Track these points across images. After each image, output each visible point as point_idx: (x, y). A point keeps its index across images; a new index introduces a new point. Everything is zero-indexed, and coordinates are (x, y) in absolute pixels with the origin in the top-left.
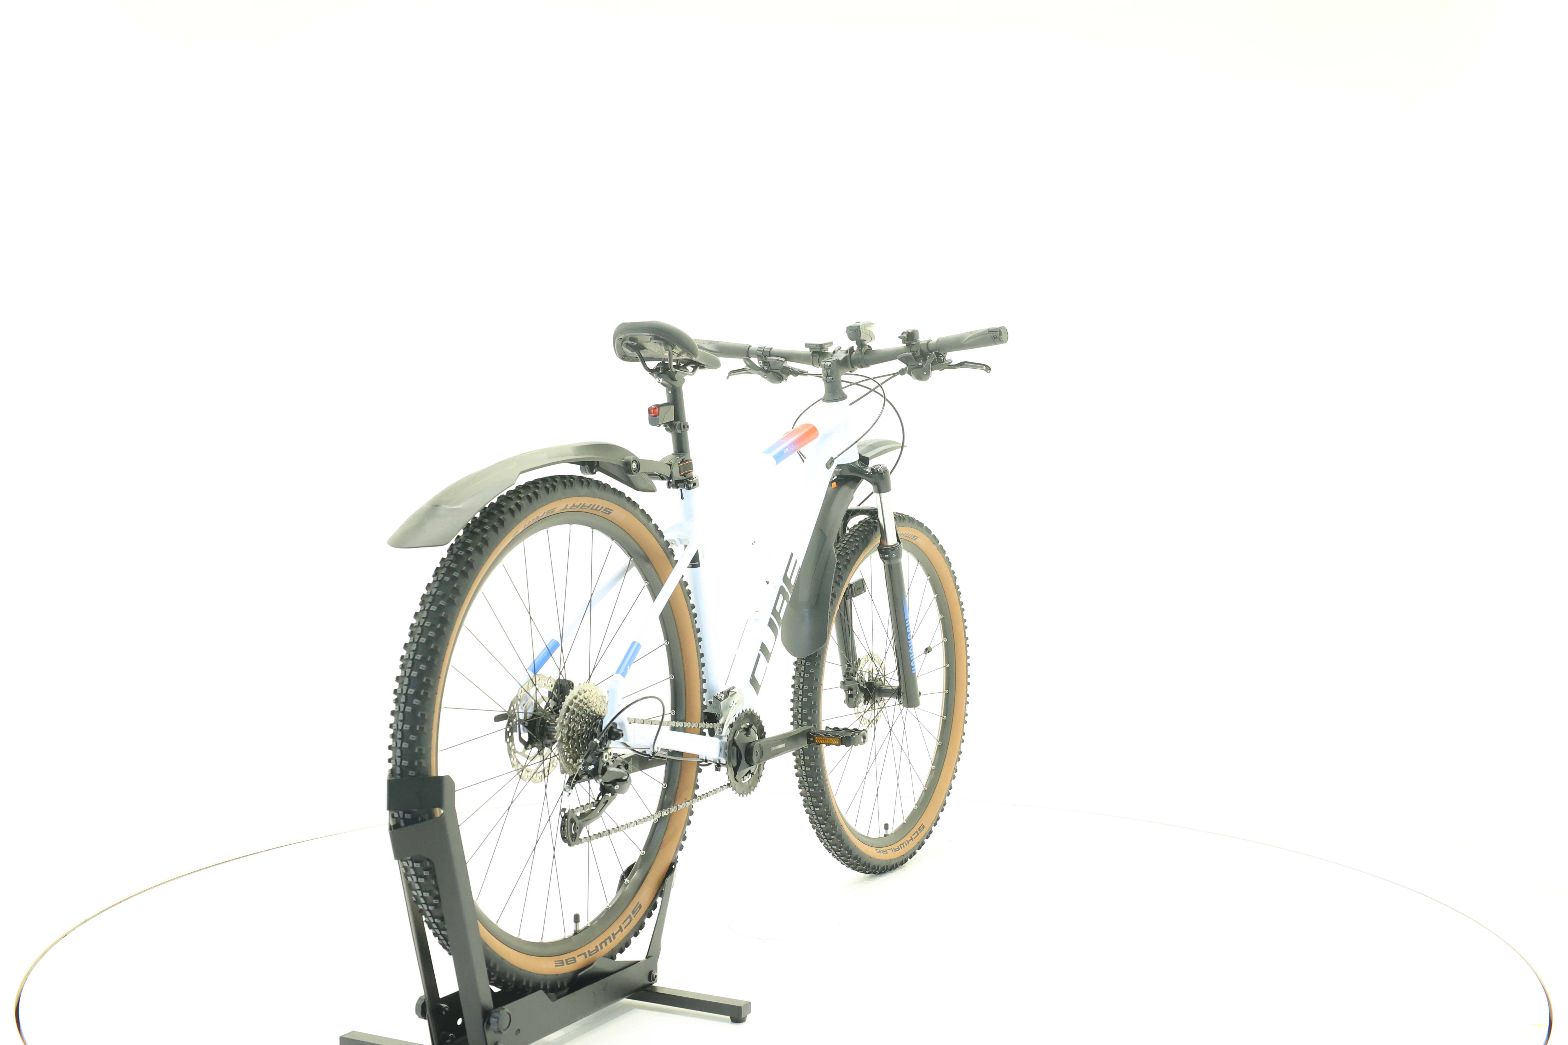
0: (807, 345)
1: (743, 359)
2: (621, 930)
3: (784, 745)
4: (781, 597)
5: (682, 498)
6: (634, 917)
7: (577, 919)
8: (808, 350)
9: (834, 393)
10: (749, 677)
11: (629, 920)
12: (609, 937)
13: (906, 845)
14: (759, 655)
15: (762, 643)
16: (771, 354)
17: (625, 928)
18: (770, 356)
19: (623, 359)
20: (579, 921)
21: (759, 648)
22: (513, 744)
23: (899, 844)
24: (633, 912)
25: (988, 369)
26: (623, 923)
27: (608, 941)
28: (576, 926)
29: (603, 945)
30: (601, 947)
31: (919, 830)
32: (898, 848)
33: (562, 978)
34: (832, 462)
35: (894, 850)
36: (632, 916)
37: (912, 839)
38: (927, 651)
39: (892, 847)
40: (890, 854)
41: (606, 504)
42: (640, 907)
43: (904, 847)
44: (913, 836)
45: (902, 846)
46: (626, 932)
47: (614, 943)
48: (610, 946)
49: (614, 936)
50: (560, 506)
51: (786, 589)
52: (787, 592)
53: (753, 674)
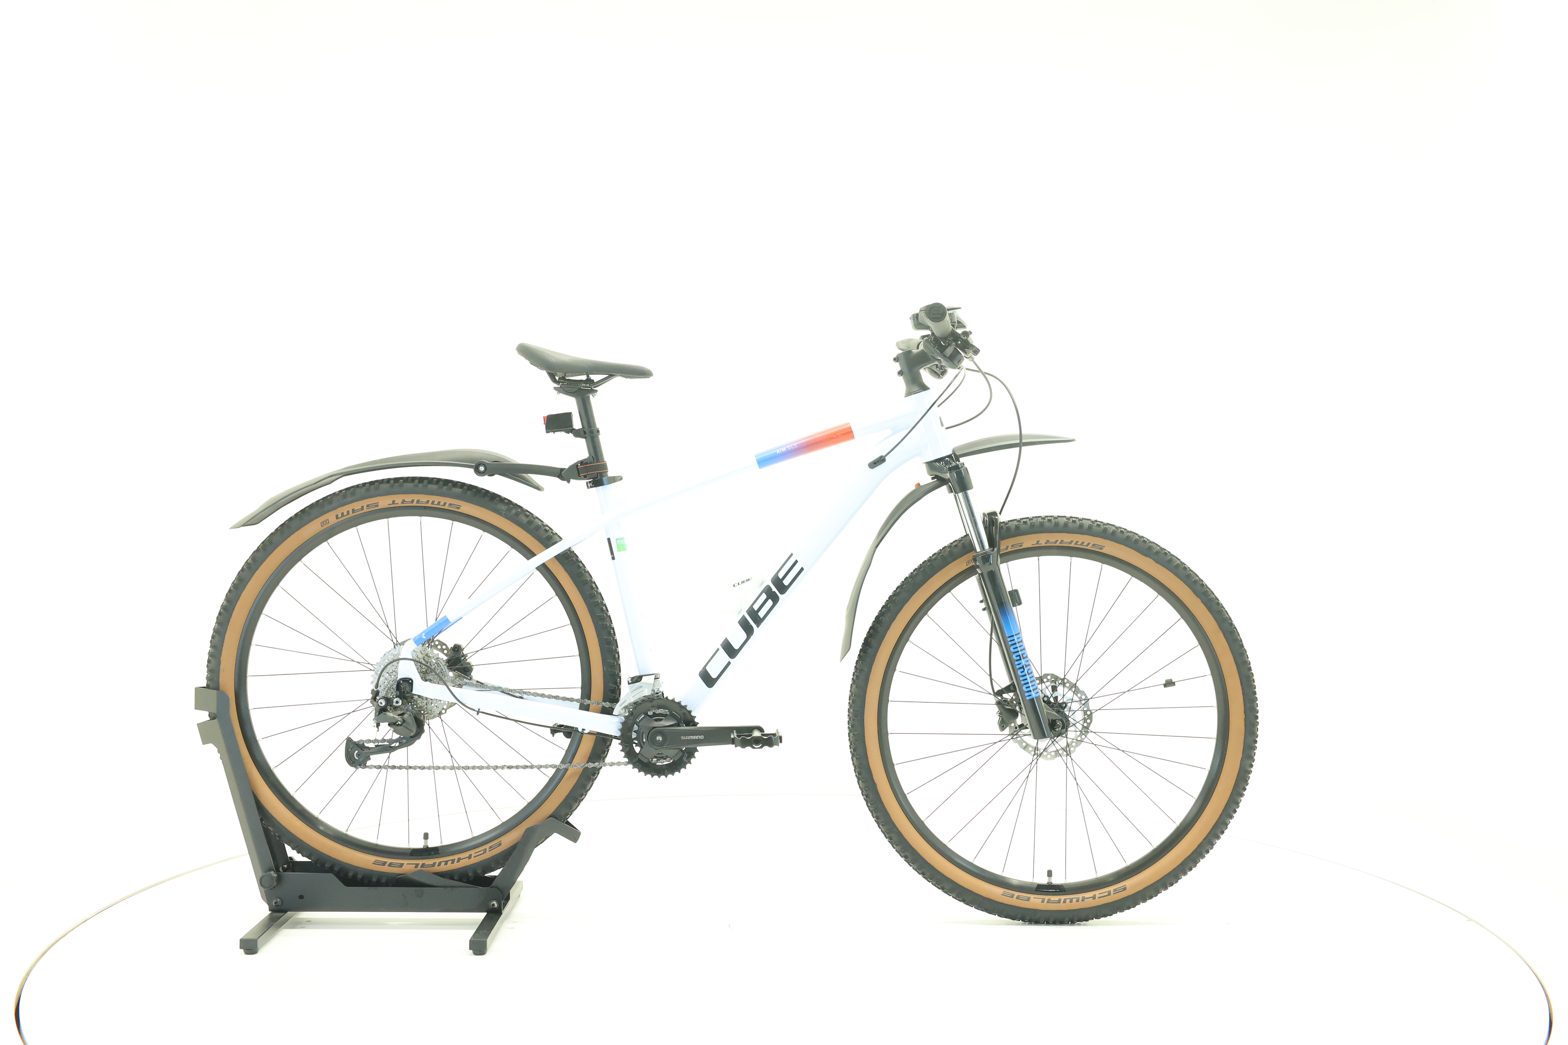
3: (701, 737)
4: (764, 596)
10: (700, 668)
11: (482, 852)
12: (455, 860)
13: (1078, 901)
14: (718, 649)
15: (726, 639)
20: (428, 838)
21: (721, 643)
23: (1062, 897)
24: (490, 847)
26: (475, 854)
27: (450, 863)
28: (424, 842)
29: (443, 864)
30: (439, 864)
31: (1115, 890)
32: (1059, 902)
33: (381, 875)
34: (881, 460)
35: (1049, 901)
36: (488, 850)
37: (1094, 898)
38: (1169, 683)
39: (1047, 898)
40: (1036, 902)
41: (449, 501)
42: (500, 844)
43: (1071, 901)
44: (1099, 894)
45: (1068, 901)
46: (473, 861)
47: (456, 866)
48: (450, 867)
49: (459, 860)
50: (384, 502)
51: (774, 589)
52: (774, 592)
53: (705, 667)
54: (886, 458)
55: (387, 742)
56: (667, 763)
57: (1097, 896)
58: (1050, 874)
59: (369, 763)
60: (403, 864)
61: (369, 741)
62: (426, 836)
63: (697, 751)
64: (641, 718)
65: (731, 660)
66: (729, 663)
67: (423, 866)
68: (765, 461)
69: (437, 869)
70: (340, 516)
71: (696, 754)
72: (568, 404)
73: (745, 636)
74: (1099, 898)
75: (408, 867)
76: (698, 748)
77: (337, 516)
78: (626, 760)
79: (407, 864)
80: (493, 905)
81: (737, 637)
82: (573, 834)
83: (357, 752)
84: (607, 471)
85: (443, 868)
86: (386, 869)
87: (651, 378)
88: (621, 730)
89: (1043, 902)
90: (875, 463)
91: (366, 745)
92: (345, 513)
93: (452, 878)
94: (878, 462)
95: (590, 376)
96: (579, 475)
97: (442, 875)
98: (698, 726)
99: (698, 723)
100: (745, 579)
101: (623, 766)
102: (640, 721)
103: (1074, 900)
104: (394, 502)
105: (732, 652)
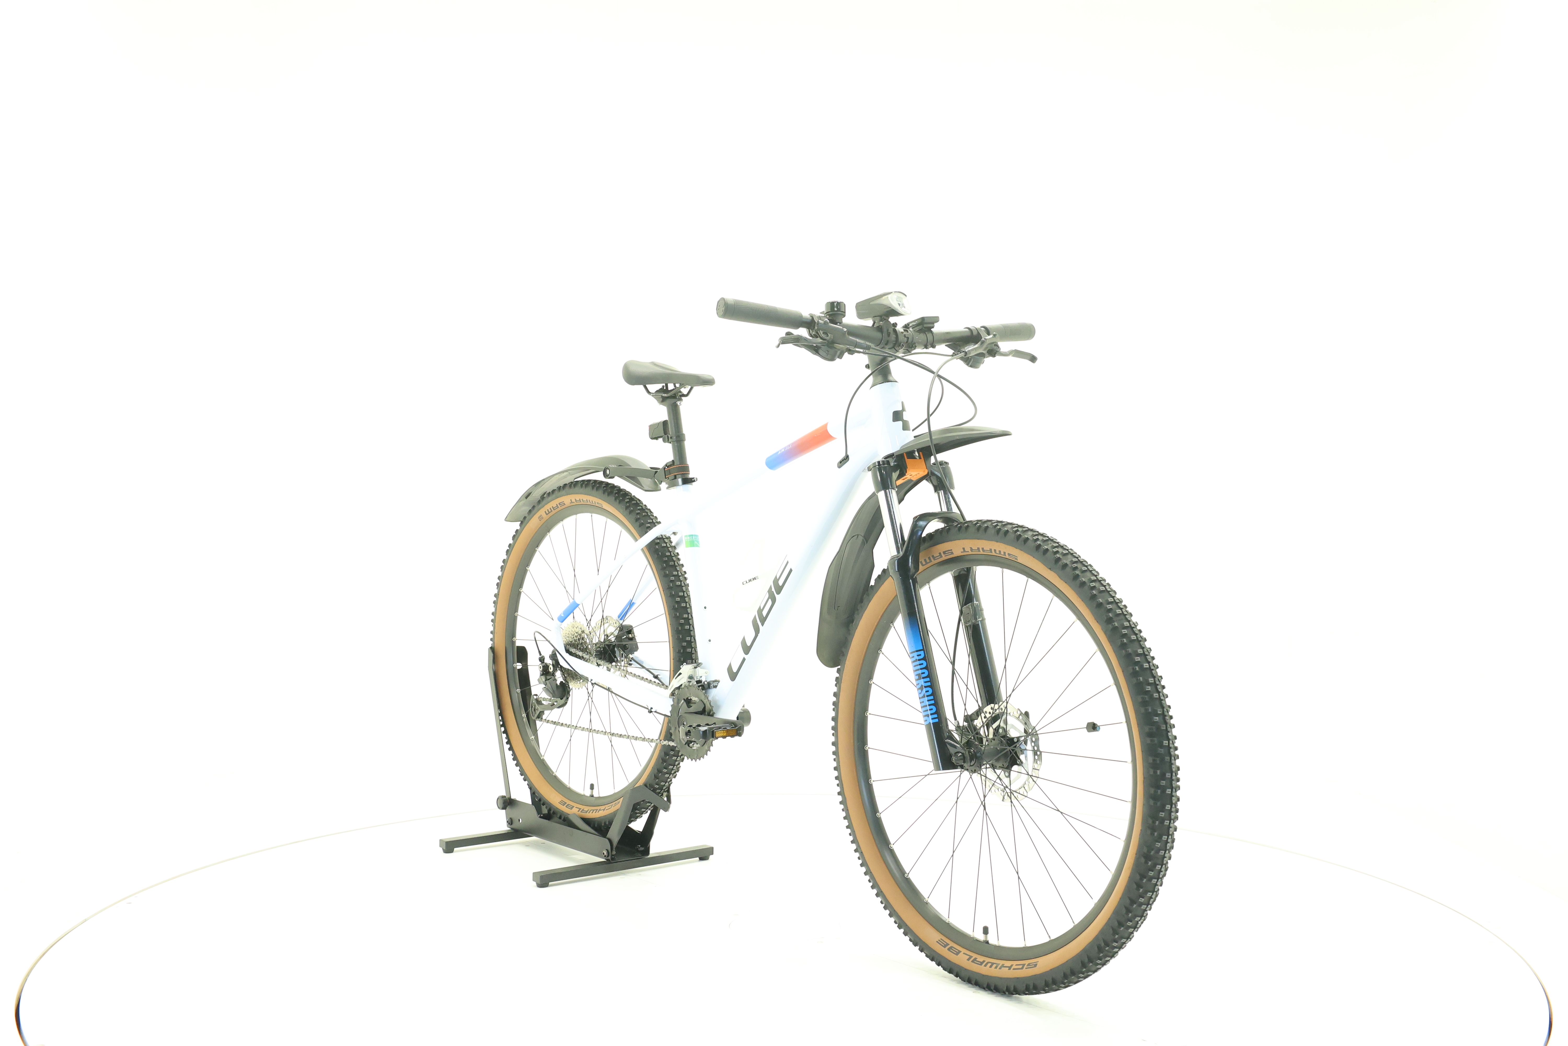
4: (767, 596)
14: (739, 646)
30: (591, 812)
31: (1029, 965)
34: (846, 459)
36: (613, 806)
37: (1010, 968)
38: (1093, 727)
42: (619, 802)
43: (991, 966)
44: (1016, 965)
45: (989, 965)
46: (605, 813)
47: (597, 815)
48: (594, 815)
49: (602, 811)
50: (567, 501)
52: (773, 592)
53: (730, 660)
54: (850, 457)
57: (1014, 967)
58: (986, 931)
60: (575, 807)
62: (592, 787)
64: (682, 703)
65: (746, 656)
66: (744, 660)
67: (582, 811)
68: (775, 462)
69: (587, 815)
70: (547, 512)
73: (754, 634)
74: (1014, 969)
75: (573, 809)
77: (545, 512)
79: (577, 808)
80: (604, 854)
81: (750, 635)
84: (689, 474)
85: (590, 815)
86: (564, 809)
87: (715, 385)
88: (671, 712)
89: (968, 960)
90: (841, 462)
92: (550, 511)
94: (843, 460)
96: (665, 476)
97: (587, 821)
98: (717, 717)
99: (716, 714)
100: (751, 577)
102: (682, 705)
103: (994, 966)
104: (571, 500)
105: (747, 649)
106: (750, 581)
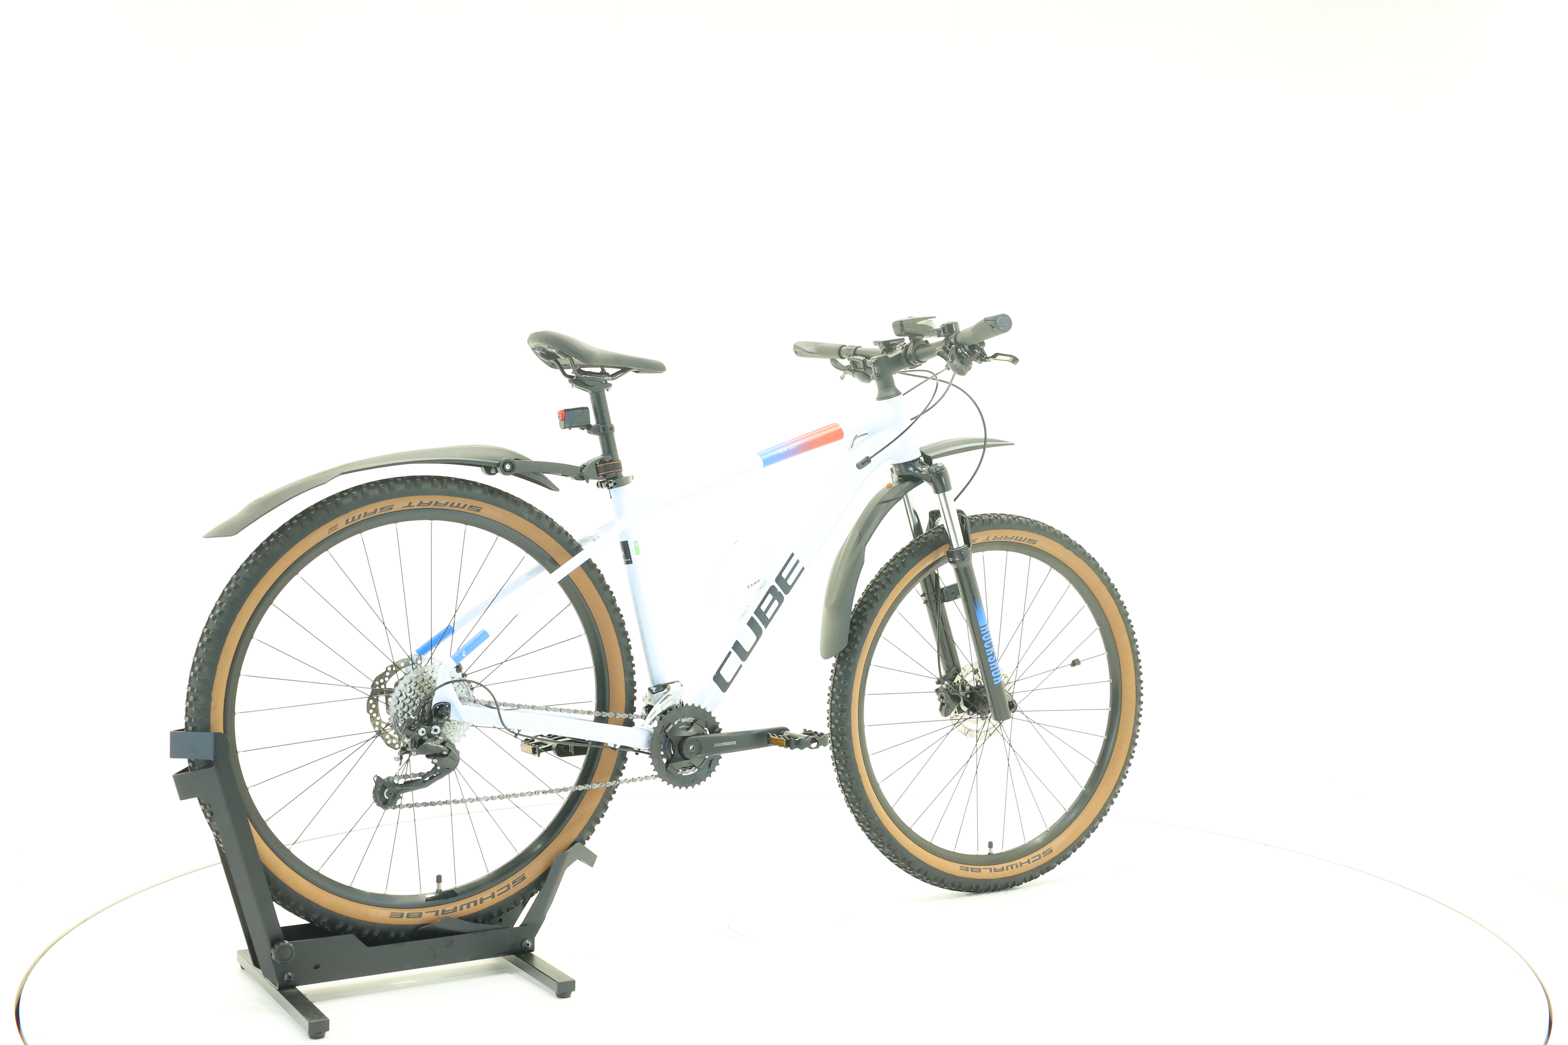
0: (876, 343)
1: (829, 359)
2: (493, 896)
3: (734, 743)
4: (770, 597)
5: (611, 498)
6: (513, 887)
7: (439, 879)
8: (877, 347)
9: (887, 390)
10: (714, 673)
11: (506, 889)
12: (476, 901)
13: (1017, 867)
14: (730, 653)
15: (737, 641)
16: (857, 352)
17: (498, 895)
18: (855, 354)
19: (551, 367)
20: (441, 882)
21: (732, 646)
22: (378, 715)
23: (1005, 865)
24: (514, 882)
25: (1015, 360)
26: (497, 891)
27: (472, 905)
28: (438, 886)
29: (465, 907)
30: (461, 908)
31: (1043, 853)
32: (1003, 869)
33: (399, 929)
34: (867, 461)
35: (995, 870)
36: (511, 886)
37: (1029, 862)
38: (1075, 663)
39: (992, 867)
40: (985, 873)
41: (470, 502)
42: (524, 878)
43: (1012, 868)
44: (1032, 858)
45: (1010, 868)
46: (498, 899)
47: (480, 907)
48: (473, 909)
49: (482, 900)
50: (399, 504)
51: (779, 589)
52: (780, 592)
53: (718, 672)
54: (871, 459)
55: (420, 776)
56: (692, 773)
57: (1031, 860)
59: (398, 802)
60: (422, 913)
61: (399, 778)
63: (721, 758)
64: (670, 728)
65: (743, 663)
66: (741, 666)
67: (444, 912)
68: (769, 460)
69: (459, 913)
70: (350, 520)
71: (720, 761)
72: (582, 399)
73: (755, 637)
74: (1032, 862)
75: (428, 915)
76: (722, 755)
77: (347, 521)
78: (656, 773)
79: (426, 912)
80: (528, 945)
81: (747, 638)
82: (590, 859)
83: (387, 790)
84: (622, 472)
85: (466, 911)
86: (405, 921)
87: (664, 372)
88: (648, 742)
90: (863, 464)
91: (396, 781)
92: (356, 518)
93: (476, 921)
94: (865, 462)
95: (605, 369)
97: (467, 919)
98: (722, 732)
99: (721, 729)
100: (756, 581)
101: (652, 780)
103: (1014, 866)
104: (410, 503)
105: (743, 654)
106: (755, 583)
